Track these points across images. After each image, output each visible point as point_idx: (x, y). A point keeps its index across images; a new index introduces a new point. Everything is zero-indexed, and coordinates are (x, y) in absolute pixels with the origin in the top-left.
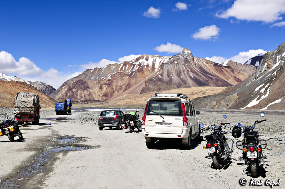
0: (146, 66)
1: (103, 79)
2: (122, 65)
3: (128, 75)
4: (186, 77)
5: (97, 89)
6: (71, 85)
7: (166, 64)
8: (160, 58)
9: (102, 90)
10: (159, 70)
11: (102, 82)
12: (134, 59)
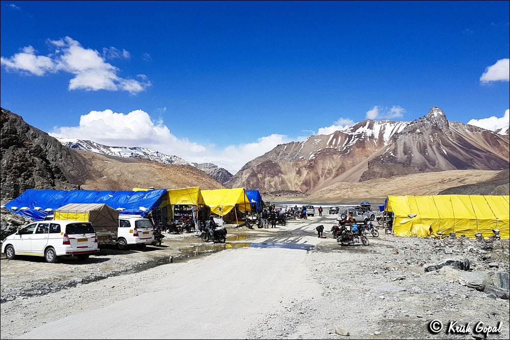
0: (369, 137)
1: (303, 158)
2: (332, 136)
3: (341, 153)
4: (435, 154)
5: (294, 173)
6: (255, 169)
7: (401, 133)
8: (392, 125)
9: (300, 176)
10: (390, 144)
11: (301, 164)
12: (350, 128)
